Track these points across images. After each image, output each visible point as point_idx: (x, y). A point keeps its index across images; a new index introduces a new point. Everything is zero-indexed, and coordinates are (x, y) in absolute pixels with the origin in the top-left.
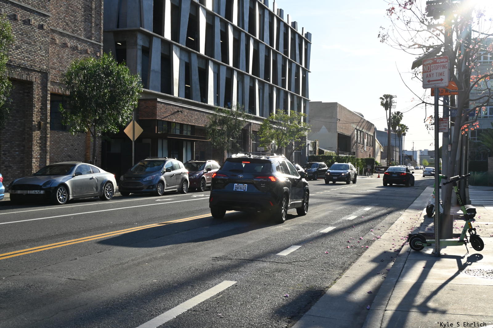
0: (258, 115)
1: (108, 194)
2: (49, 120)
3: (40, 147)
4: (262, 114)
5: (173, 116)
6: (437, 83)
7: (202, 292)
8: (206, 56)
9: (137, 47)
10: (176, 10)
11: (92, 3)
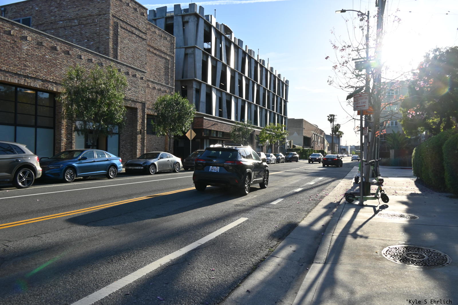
0: (259, 126)
1: (177, 169)
2: (146, 129)
3: (141, 143)
4: (261, 125)
5: (212, 127)
6: (362, 108)
7: (229, 224)
8: (230, 93)
9: (193, 89)
10: (214, 68)
11: (169, 65)
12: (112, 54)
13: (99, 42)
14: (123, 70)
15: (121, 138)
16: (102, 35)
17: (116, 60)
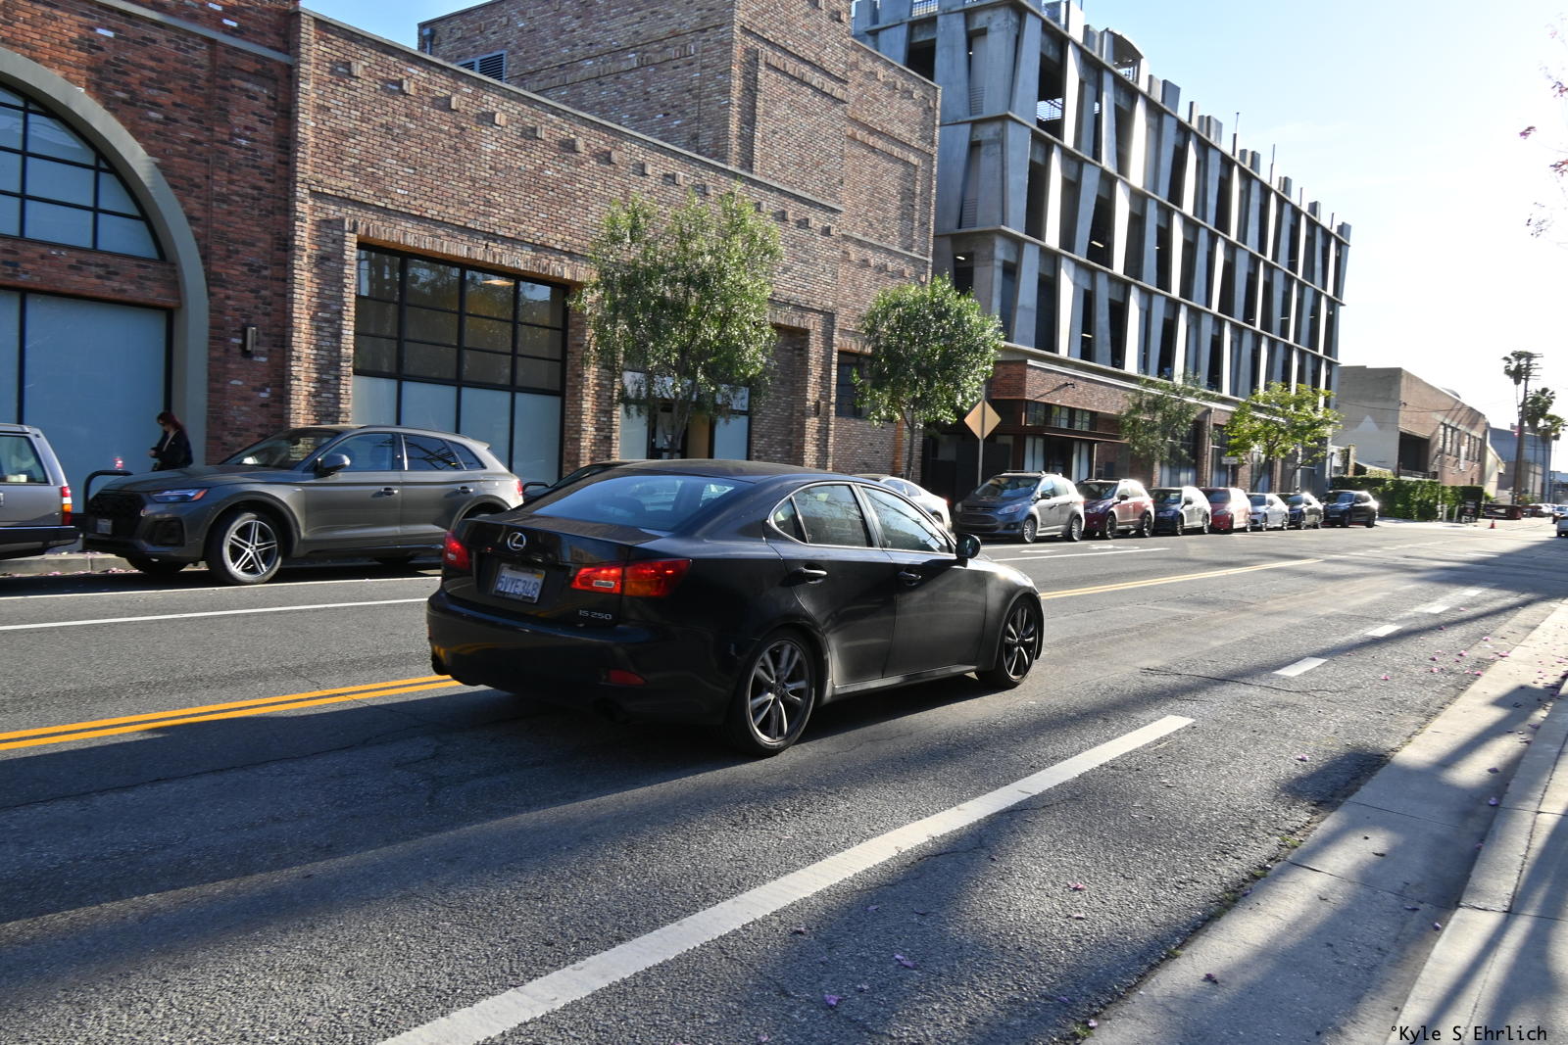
0: (1226, 392)
2: (833, 399)
3: (817, 445)
4: (1234, 391)
5: (1056, 394)
7: (1125, 733)
8: (1125, 277)
9: (993, 265)
10: (1071, 189)
11: (914, 183)
12: (737, 154)
13: (698, 119)
14: (768, 207)
15: (755, 428)
16: (707, 97)
17: (749, 175)
